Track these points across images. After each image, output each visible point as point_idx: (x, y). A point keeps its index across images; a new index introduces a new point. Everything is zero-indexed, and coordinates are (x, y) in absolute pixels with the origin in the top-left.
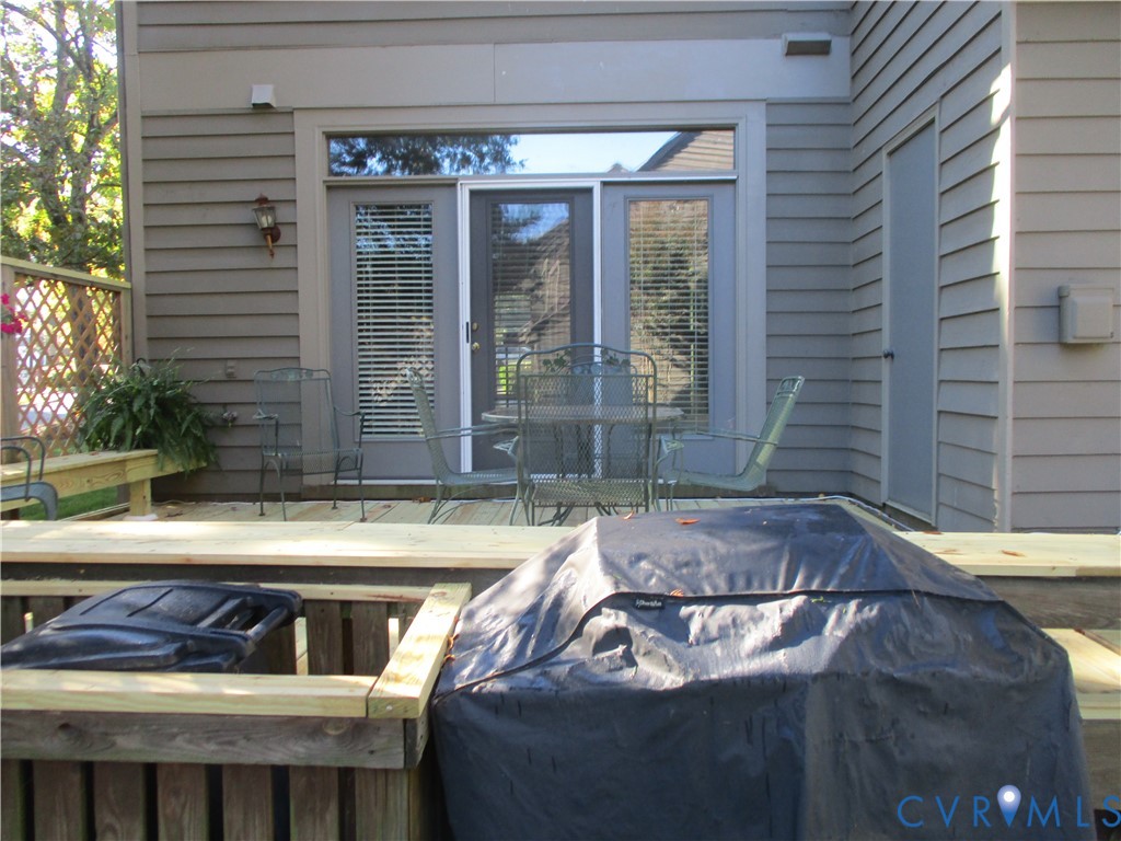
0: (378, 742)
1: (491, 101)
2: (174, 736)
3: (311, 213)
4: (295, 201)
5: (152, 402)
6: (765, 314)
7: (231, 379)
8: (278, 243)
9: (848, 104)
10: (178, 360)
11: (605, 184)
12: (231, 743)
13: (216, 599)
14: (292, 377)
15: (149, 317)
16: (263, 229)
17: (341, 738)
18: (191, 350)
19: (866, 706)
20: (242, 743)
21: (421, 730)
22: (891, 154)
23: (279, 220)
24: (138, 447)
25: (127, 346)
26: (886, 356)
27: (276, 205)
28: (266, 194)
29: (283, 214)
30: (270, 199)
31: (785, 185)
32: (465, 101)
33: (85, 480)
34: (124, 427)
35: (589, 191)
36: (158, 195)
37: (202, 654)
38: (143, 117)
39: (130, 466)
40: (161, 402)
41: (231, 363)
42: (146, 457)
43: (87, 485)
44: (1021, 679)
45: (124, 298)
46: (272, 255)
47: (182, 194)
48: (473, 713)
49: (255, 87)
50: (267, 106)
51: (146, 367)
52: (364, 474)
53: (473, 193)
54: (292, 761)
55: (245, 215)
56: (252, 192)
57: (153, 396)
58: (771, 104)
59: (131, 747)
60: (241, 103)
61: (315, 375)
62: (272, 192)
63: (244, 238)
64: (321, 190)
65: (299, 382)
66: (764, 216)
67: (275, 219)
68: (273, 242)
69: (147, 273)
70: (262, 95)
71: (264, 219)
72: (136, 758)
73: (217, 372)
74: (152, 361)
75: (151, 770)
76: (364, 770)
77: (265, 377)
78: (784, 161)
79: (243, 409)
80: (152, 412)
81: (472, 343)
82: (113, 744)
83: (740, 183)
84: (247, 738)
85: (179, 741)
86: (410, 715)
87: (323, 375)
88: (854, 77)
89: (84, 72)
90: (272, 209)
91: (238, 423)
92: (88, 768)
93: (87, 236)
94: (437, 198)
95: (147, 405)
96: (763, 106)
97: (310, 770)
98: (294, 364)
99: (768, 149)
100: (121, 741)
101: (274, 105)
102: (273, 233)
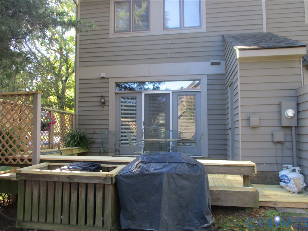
0: (108, 180)
1: (149, 75)
2: (82, 179)
3: (112, 99)
4: (109, 96)
5: (79, 138)
6: (207, 120)
7: (94, 133)
8: (105, 105)
9: (225, 75)
10: (84, 129)
11: (172, 92)
12: (89, 180)
13: (88, 164)
14: (106, 133)
15: (79, 120)
16: (102, 102)
17: (103, 179)
18: (87, 127)
19: (173, 177)
20: (90, 180)
21: (114, 179)
22: (230, 86)
23: (106, 100)
24: (75, 147)
25: (74, 126)
26: (229, 129)
27: (105, 97)
28: (103, 95)
29: (106, 99)
30: (104, 96)
31: (211, 92)
32: (143, 76)
33: (65, 152)
34: (73, 143)
35: (169, 94)
36: (81, 95)
37: (86, 170)
38: (79, 80)
39: (74, 150)
40: (80, 138)
41: (95, 130)
42: (77, 148)
43: (66, 153)
44: (197, 175)
45: (74, 116)
46: (104, 107)
47: (86, 95)
48: (122, 178)
49: (101, 73)
50: (104, 77)
51: (77, 130)
52: (120, 154)
53: (145, 94)
54: (97, 183)
55: (98, 99)
56: (100, 95)
57: (79, 136)
58: (208, 75)
59: (76, 180)
60: (98, 77)
61: (111, 132)
62: (104, 94)
63: (98, 104)
64: (114, 94)
65: (108, 134)
66: (207, 99)
67: (104, 100)
68: (104, 104)
69: (79, 111)
70: (103, 75)
71: (102, 100)
72: (77, 182)
73: (92, 131)
74: (79, 129)
75: (78, 183)
76: (106, 184)
77: (101, 133)
78: (211, 87)
79: (96, 139)
80: (78, 140)
81: (145, 126)
82: (74, 180)
83: (201, 91)
84: (91, 179)
85: (83, 180)
86: (112, 177)
87: (113, 132)
88: (226, 69)
89: (66, 63)
90: (104, 98)
91: (95, 142)
92: (70, 183)
93: (65, 101)
94: (137, 95)
95: (78, 138)
96: (206, 76)
97: (99, 184)
98: (107, 130)
99: (207, 85)
100: (75, 179)
101: (105, 77)
102: (104, 103)
